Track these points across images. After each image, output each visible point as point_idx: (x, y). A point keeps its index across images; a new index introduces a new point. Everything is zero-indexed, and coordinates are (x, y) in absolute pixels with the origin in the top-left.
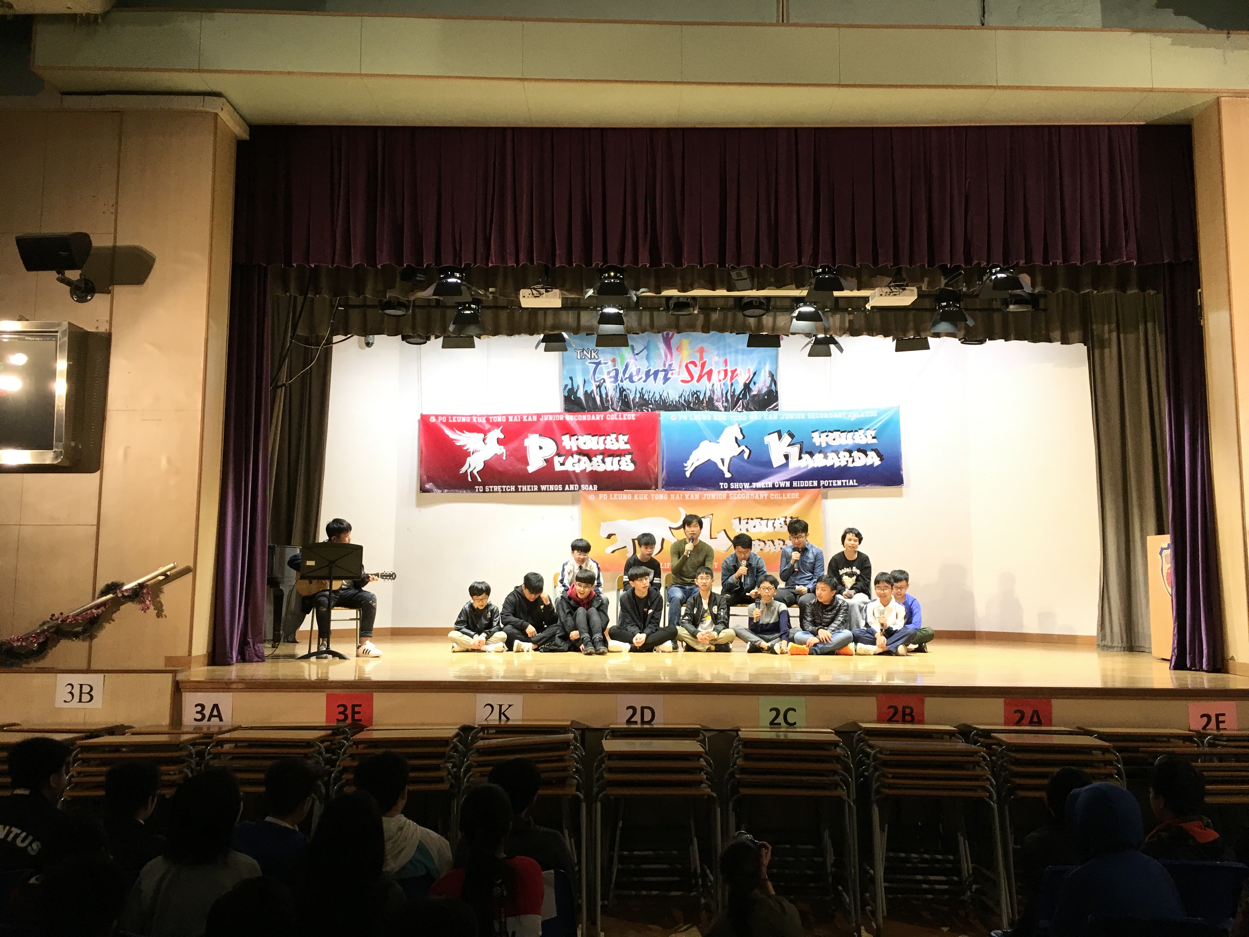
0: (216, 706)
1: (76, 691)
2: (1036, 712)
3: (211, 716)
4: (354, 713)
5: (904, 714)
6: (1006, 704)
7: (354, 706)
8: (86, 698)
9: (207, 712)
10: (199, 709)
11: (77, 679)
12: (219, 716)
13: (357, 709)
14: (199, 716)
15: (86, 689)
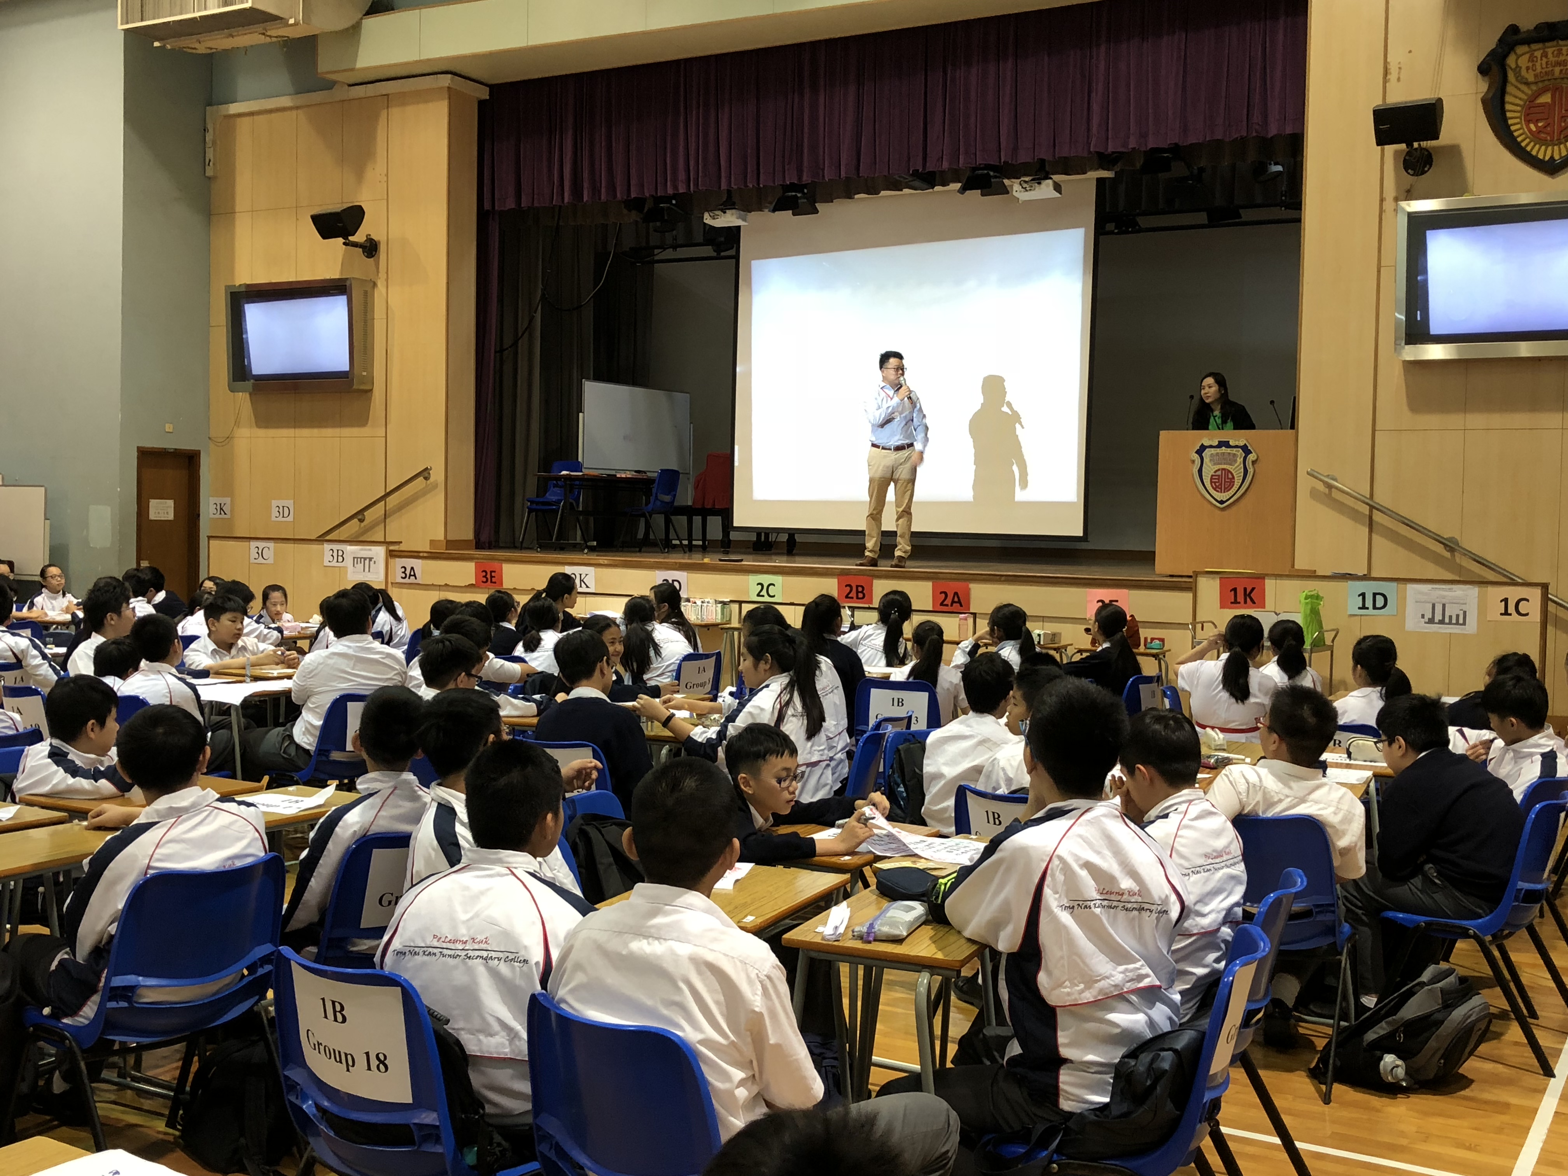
0: (412, 568)
1: (335, 555)
2: (956, 594)
3: (410, 575)
4: (492, 577)
5: (857, 592)
6: (933, 585)
7: (491, 572)
8: (340, 559)
9: (408, 572)
10: (403, 570)
11: (336, 547)
12: (414, 575)
13: (493, 574)
14: (404, 575)
15: (340, 553)
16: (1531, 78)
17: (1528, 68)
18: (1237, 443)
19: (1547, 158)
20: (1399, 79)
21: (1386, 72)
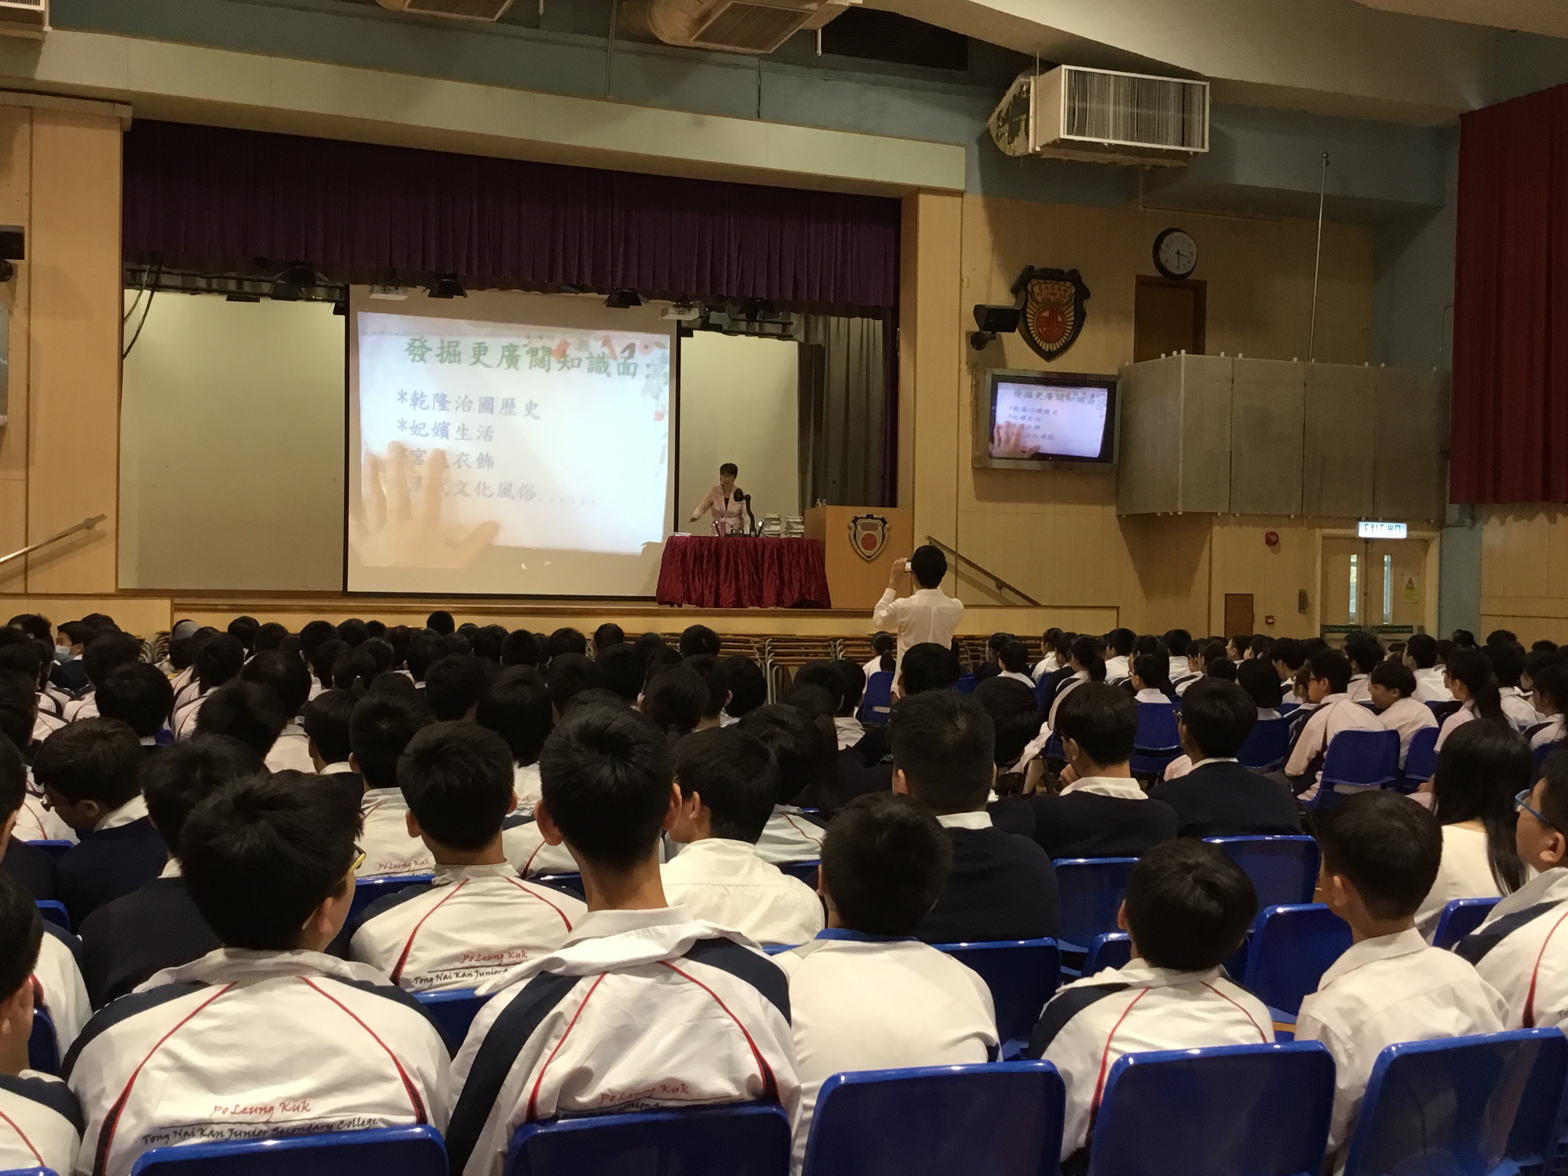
16: (1040, 300)
17: (1038, 294)
18: (878, 517)
19: (1047, 350)
20: (968, 286)
21: (961, 280)
